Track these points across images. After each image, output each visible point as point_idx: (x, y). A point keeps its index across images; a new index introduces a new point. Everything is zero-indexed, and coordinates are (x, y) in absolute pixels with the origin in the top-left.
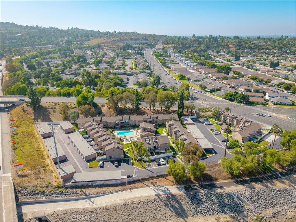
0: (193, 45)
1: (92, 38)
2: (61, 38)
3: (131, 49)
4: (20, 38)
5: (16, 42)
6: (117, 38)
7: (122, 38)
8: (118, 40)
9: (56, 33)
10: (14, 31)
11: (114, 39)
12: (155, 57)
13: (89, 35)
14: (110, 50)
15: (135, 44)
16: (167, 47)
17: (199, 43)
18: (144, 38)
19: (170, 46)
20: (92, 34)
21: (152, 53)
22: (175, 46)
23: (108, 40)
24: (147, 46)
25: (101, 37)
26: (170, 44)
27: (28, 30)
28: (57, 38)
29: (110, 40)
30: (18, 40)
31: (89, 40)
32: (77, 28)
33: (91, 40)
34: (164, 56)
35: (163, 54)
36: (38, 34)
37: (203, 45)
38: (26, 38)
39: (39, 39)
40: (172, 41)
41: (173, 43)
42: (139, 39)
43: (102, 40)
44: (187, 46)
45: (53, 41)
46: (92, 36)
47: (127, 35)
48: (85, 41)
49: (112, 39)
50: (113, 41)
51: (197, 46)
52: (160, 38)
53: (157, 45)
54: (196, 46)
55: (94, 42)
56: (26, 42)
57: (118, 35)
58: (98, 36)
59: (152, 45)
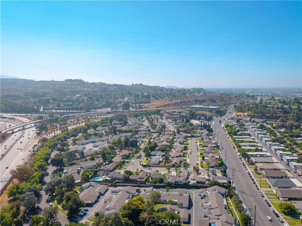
0: (277, 114)
1: (153, 99)
2: (121, 98)
3: (196, 119)
4: (77, 100)
5: (72, 105)
6: (180, 99)
7: (186, 100)
8: (181, 102)
9: (117, 92)
10: (77, 90)
11: (177, 101)
12: (228, 136)
13: (150, 96)
14: (170, 118)
15: (200, 110)
16: (242, 115)
17: (284, 111)
18: (211, 100)
19: (246, 114)
20: (154, 94)
21: (223, 125)
22: (253, 115)
23: (170, 103)
24: (215, 114)
25: (162, 98)
26: (245, 111)
27: (91, 88)
28: (116, 98)
29: (172, 102)
30: (74, 103)
31: (149, 102)
32: (141, 85)
33: (151, 102)
34: (240, 135)
35: (238, 131)
36: (99, 94)
37: (291, 115)
38: (83, 100)
39: (98, 100)
40: (247, 108)
41: (249, 111)
42: (206, 100)
43: (164, 102)
44: (268, 115)
45: (111, 103)
46: (154, 97)
47: (192, 95)
48: (145, 103)
49: (174, 101)
50: (176, 103)
51: (282, 115)
52: (230, 98)
53: (227, 110)
54: (282, 117)
55: (154, 105)
56: (82, 105)
57: (181, 96)
58: (160, 97)
59: (222, 112)
